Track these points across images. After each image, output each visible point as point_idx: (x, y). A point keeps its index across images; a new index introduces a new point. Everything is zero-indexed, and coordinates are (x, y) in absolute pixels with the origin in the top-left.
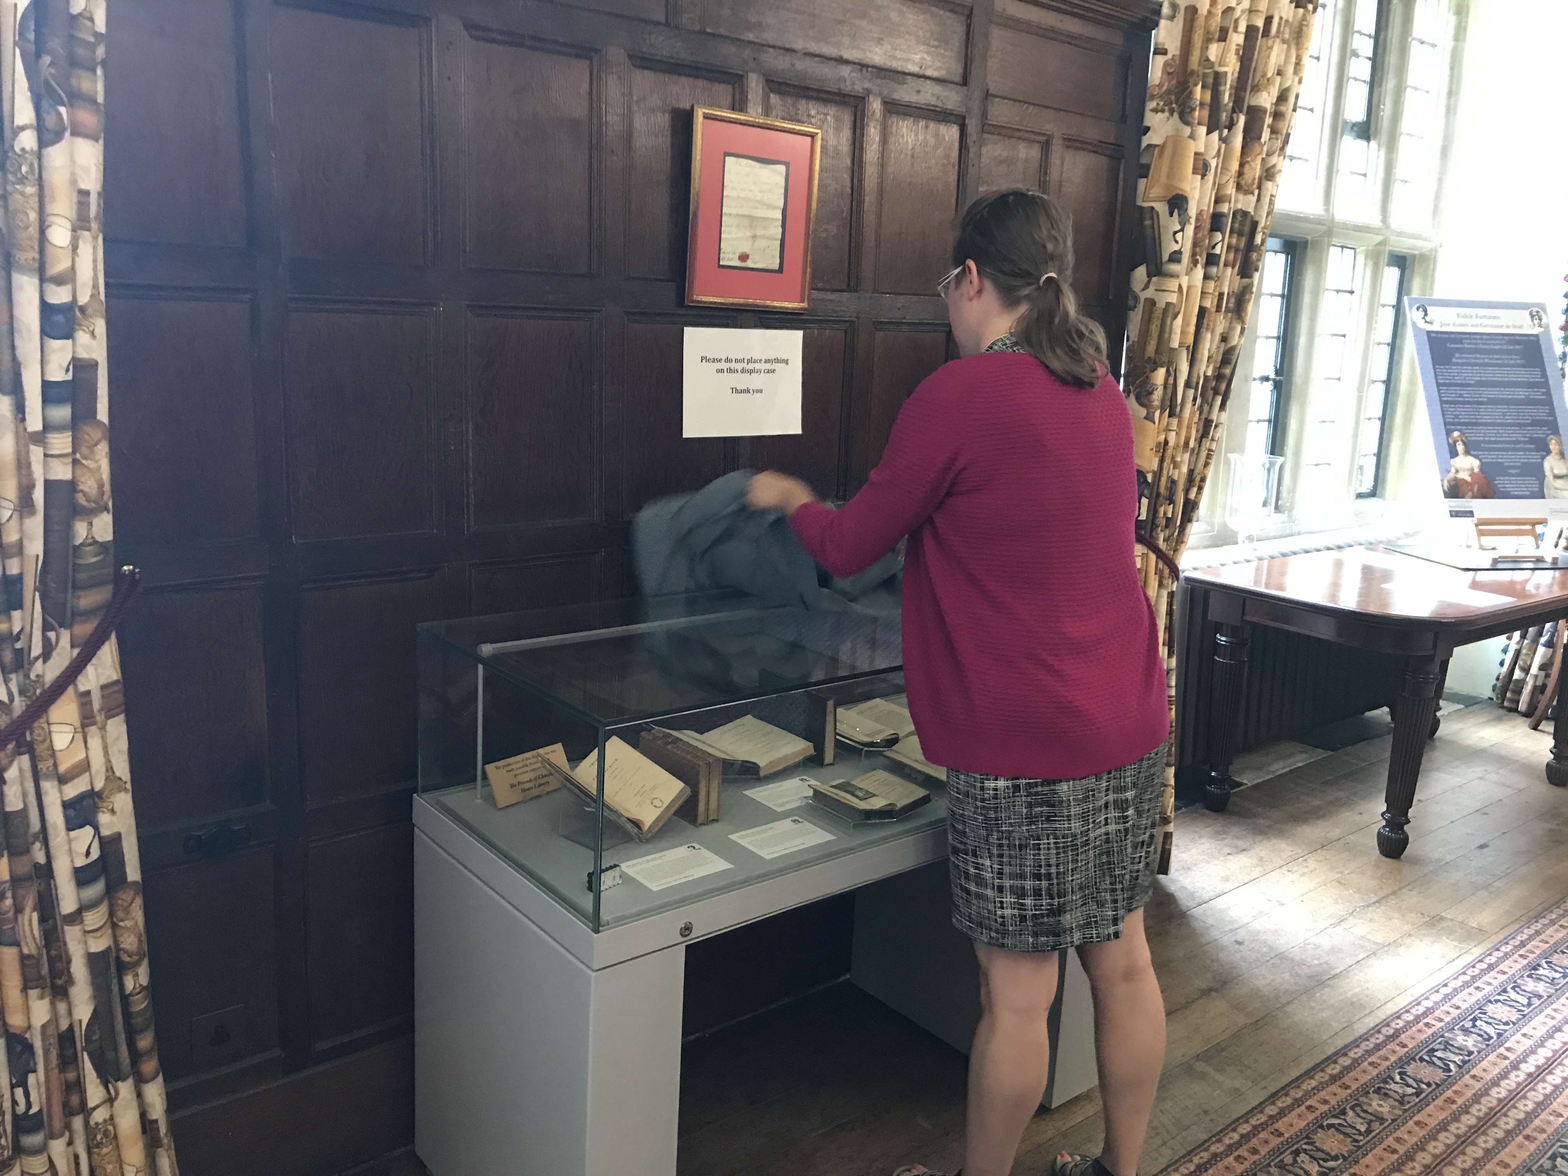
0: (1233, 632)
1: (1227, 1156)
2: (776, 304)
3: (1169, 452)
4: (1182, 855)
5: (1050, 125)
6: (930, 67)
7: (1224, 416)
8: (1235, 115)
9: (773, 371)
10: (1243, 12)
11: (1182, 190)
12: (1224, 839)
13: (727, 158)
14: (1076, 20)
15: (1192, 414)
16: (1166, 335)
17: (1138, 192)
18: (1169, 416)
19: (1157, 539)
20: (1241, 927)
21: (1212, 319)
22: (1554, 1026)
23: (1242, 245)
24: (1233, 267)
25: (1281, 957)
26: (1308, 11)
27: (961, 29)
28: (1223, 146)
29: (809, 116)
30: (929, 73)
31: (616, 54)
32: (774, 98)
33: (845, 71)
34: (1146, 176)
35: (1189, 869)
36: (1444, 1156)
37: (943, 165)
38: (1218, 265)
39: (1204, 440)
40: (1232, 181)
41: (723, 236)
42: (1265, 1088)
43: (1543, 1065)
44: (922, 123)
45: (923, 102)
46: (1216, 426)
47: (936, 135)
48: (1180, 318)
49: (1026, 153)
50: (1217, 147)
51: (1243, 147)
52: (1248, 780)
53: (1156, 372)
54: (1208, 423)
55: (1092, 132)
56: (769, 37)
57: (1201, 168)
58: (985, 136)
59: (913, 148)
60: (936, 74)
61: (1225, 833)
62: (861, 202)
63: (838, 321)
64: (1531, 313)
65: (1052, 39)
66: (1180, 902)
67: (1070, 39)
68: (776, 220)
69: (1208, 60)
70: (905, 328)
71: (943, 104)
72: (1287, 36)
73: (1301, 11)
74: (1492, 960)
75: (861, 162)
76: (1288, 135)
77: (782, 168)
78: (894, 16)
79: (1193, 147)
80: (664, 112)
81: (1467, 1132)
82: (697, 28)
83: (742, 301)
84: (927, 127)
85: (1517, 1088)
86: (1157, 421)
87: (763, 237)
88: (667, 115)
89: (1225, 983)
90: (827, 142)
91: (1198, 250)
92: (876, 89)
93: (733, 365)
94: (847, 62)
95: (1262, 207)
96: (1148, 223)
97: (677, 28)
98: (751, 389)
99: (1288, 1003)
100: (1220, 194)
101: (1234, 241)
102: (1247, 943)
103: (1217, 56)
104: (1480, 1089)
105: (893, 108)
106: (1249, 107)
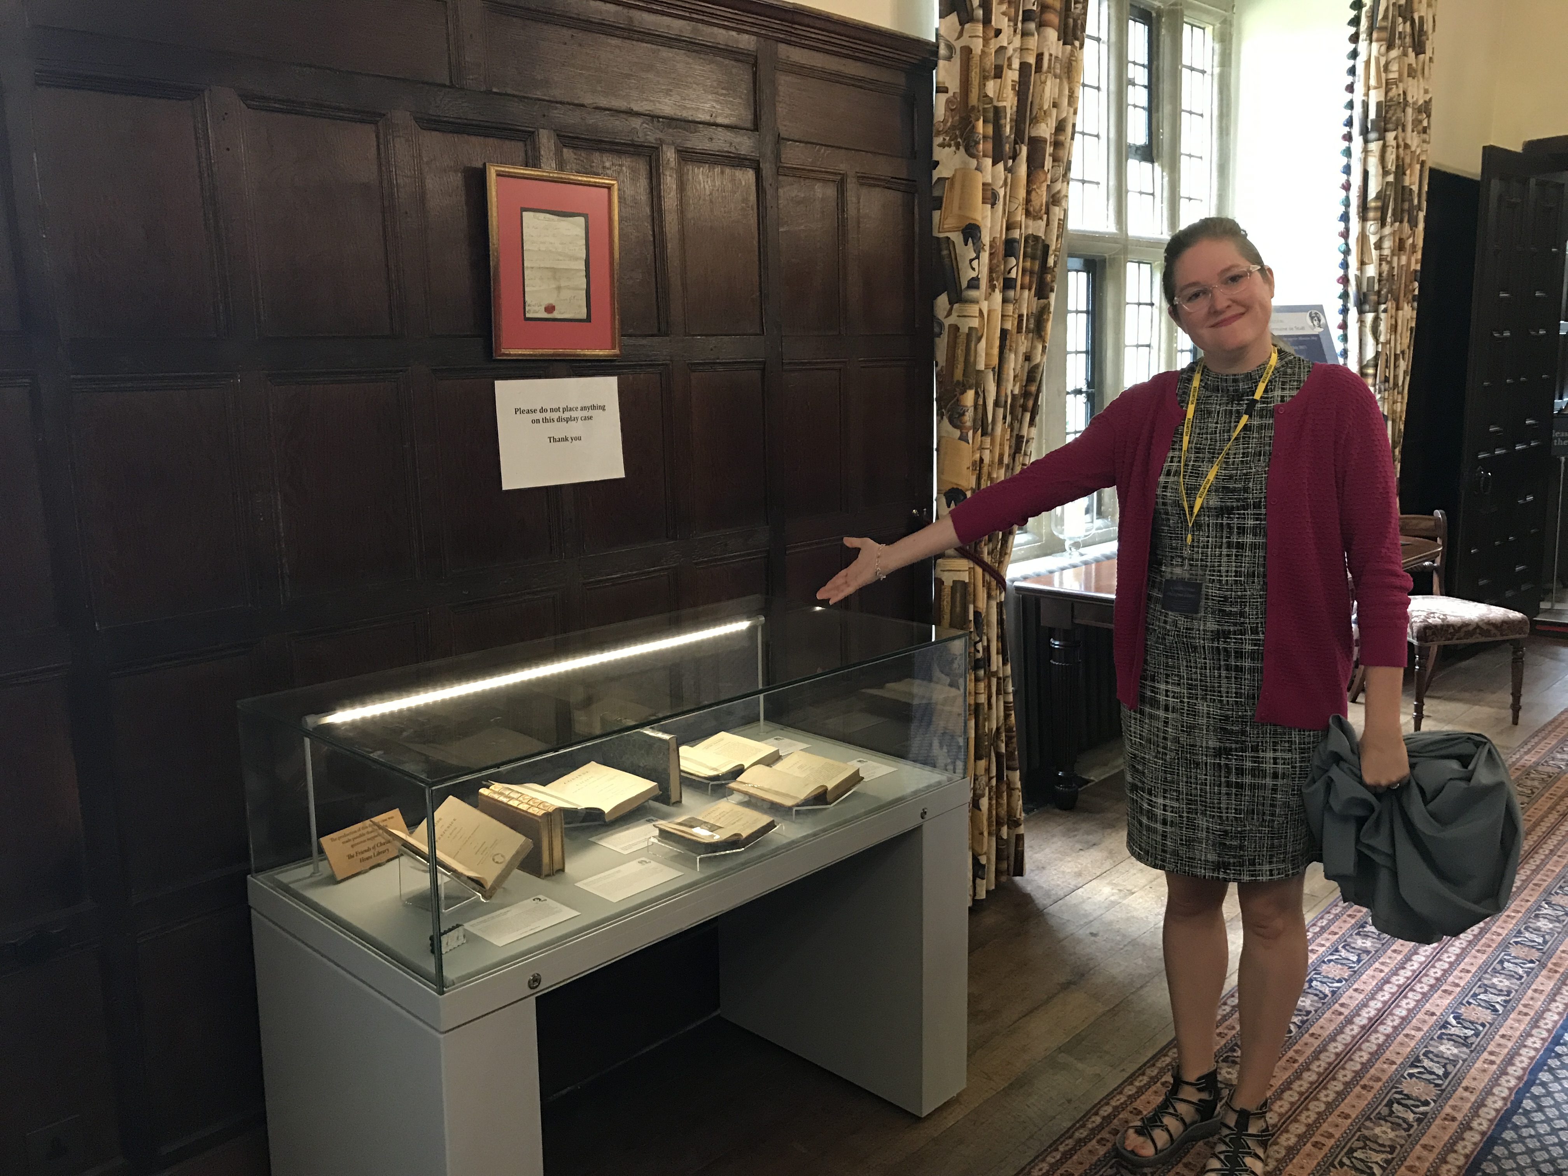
0: (1065, 636)
1: (1090, 1140)
2: (587, 352)
3: (985, 469)
4: (1037, 855)
5: (843, 164)
6: (721, 114)
7: (1034, 432)
8: (1017, 146)
9: (591, 418)
10: (1015, 50)
11: (975, 220)
12: (1075, 836)
13: (524, 213)
14: (859, 64)
15: (1004, 431)
16: (972, 359)
17: (934, 223)
18: (982, 436)
19: (982, 553)
20: (1095, 919)
21: (1014, 339)
22: (1383, 979)
23: (1036, 268)
24: (1030, 290)
25: (1134, 943)
26: (1076, 47)
27: (747, 76)
28: (1010, 175)
29: (604, 167)
30: (720, 120)
31: (401, 116)
32: (567, 153)
33: (636, 123)
34: (940, 208)
35: (1043, 868)
36: (1290, 1113)
37: (743, 209)
38: (1015, 288)
39: (1017, 455)
40: (1020, 208)
41: (527, 289)
42: (1123, 1070)
43: (1375, 1016)
44: (718, 170)
45: (717, 148)
46: (1027, 442)
47: (733, 180)
48: (983, 341)
49: (824, 192)
50: (1003, 177)
51: (1028, 176)
52: (1095, 776)
53: (965, 395)
54: (1019, 439)
55: (884, 168)
56: (557, 93)
57: (991, 197)
58: (780, 178)
59: (711, 194)
60: (726, 121)
61: (1076, 830)
62: (663, 247)
63: (650, 365)
64: (1310, 315)
65: (837, 82)
66: (1037, 902)
67: (857, 82)
68: (580, 270)
69: (987, 96)
70: (720, 368)
71: (737, 150)
72: (1058, 71)
73: (1069, 47)
74: (1324, 922)
75: (660, 210)
76: (1069, 163)
77: (581, 220)
78: (681, 67)
79: (980, 179)
80: (456, 171)
81: (1310, 1088)
82: (483, 89)
83: (551, 351)
84: (722, 172)
85: (1352, 1041)
86: (971, 441)
87: (567, 287)
88: (460, 175)
89: (1083, 975)
90: (624, 192)
91: (994, 275)
92: (668, 139)
93: (548, 415)
94: (638, 114)
95: (1051, 231)
96: (945, 252)
97: (462, 89)
98: (569, 436)
99: (1142, 987)
100: (1011, 221)
101: (1028, 264)
102: (1100, 934)
103: (995, 92)
104: (1319, 1046)
105: (687, 156)
106: (1030, 138)
